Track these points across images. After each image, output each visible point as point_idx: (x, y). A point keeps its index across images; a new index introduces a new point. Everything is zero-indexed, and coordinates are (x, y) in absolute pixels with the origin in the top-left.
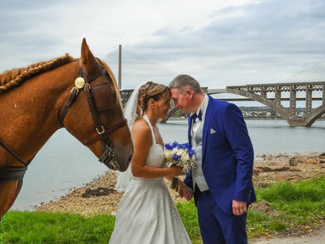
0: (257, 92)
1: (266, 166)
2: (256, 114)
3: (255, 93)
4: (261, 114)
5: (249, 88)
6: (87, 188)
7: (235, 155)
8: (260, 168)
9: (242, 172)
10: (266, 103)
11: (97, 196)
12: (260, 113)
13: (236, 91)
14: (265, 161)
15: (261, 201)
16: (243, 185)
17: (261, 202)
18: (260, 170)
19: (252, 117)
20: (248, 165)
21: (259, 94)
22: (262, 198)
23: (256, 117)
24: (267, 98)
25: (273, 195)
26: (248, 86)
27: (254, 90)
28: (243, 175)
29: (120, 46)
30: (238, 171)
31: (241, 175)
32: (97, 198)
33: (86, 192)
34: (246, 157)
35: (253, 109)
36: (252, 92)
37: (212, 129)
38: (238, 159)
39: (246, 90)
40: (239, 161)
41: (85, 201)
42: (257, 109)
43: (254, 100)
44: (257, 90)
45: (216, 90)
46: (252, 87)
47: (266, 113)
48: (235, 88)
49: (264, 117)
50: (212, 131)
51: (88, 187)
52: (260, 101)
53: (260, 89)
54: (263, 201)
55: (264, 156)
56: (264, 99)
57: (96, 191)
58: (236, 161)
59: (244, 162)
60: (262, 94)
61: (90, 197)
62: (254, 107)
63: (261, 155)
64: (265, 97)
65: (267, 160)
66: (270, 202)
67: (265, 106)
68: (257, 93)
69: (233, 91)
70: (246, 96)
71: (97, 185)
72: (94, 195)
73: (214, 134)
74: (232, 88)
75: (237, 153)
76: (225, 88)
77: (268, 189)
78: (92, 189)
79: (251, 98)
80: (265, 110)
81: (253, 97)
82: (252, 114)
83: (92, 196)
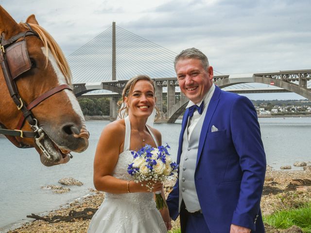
0: (294, 80)
1: (306, 178)
2: (293, 109)
3: (292, 82)
4: (299, 110)
5: (283, 75)
6: (71, 209)
7: (241, 165)
8: (299, 180)
9: (248, 188)
10: (307, 95)
11: (84, 220)
12: (298, 107)
13: (266, 79)
14: (305, 172)
15: (290, 226)
16: (248, 206)
17: (291, 228)
18: (299, 183)
19: (288, 114)
20: (258, 180)
21: (297, 83)
22: (293, 221)
23: (294, 114)
24: (308, 88)
25: (308, 218)
26: (282, 74)
27: (290, 77)
28: (251, 192)
29: (114, 24)
30: (243, 186)
31: (246, 191)
32: (83, 222)
33: (70, 215)
34: (256, 169)
35: (289, 103)
36: (287, 81)
37: (213, 126)
38: (244, 171)
39: (280, 78)
40: (245, 173)
41: (68, 226)
42: (295, 103)
43: (290, 92)
44: (294, 78)
45: (239, 79)
46: (288, 74)
47: (306, 109)
48: (265, 76)
49: (304, 114)
50: (214, 129)
51: (72, 207)
52: (299, 92)
53: (297, 77)
54: (293, 226)
55: (304, 165)
56: (303, 89)
57: (83, 213)
58: (241, 173)
59: (252, 174)
60: (300, 83)
61: (74, 221)
62: (290, 101)
63: (300, 164)
64: (305, 87)
65: (308, 170)
66: (304, 227)
67: (305, 98)
68: (294, 82)
69: (263, 79)
70: (279, 87)
71: (84, 205)
72: (79, 218)
73: (215, 132)
74: (261, 75)
75: (244, 161)
76: (251, 75)
77: (301, 210)
78: (78, 210)
79: (286, 89)
80: (305, 104)
81: (289, 87)
82: (288, 109)
83: (77, 220)
